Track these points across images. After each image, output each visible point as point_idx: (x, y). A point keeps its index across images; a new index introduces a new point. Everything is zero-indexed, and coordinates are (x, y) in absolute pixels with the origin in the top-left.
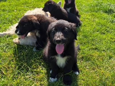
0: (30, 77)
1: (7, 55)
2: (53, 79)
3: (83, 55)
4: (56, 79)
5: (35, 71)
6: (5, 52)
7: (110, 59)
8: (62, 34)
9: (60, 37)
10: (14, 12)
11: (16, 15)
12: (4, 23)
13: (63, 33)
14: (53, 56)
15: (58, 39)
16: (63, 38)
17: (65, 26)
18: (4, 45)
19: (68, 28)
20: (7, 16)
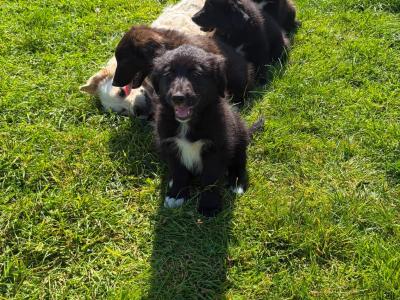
0: (115, 194)
1: (67, 140)
2: (172, 199)
3: (270, 145)
4: (180, 201)
5: (131, 181)
6: (61, 130)
7: (346, 159)
8: (187, 82)
9: (184, 89)
10: (94, 15)
11: (99, 24)
12: (65, 50)
13: (189, 80)
14: (168, 137)
15: (179, 94)
16: (190, 91)
17: (195, 62)
18: (60, 112)
19: (202, 66)
20: (73, 29)
